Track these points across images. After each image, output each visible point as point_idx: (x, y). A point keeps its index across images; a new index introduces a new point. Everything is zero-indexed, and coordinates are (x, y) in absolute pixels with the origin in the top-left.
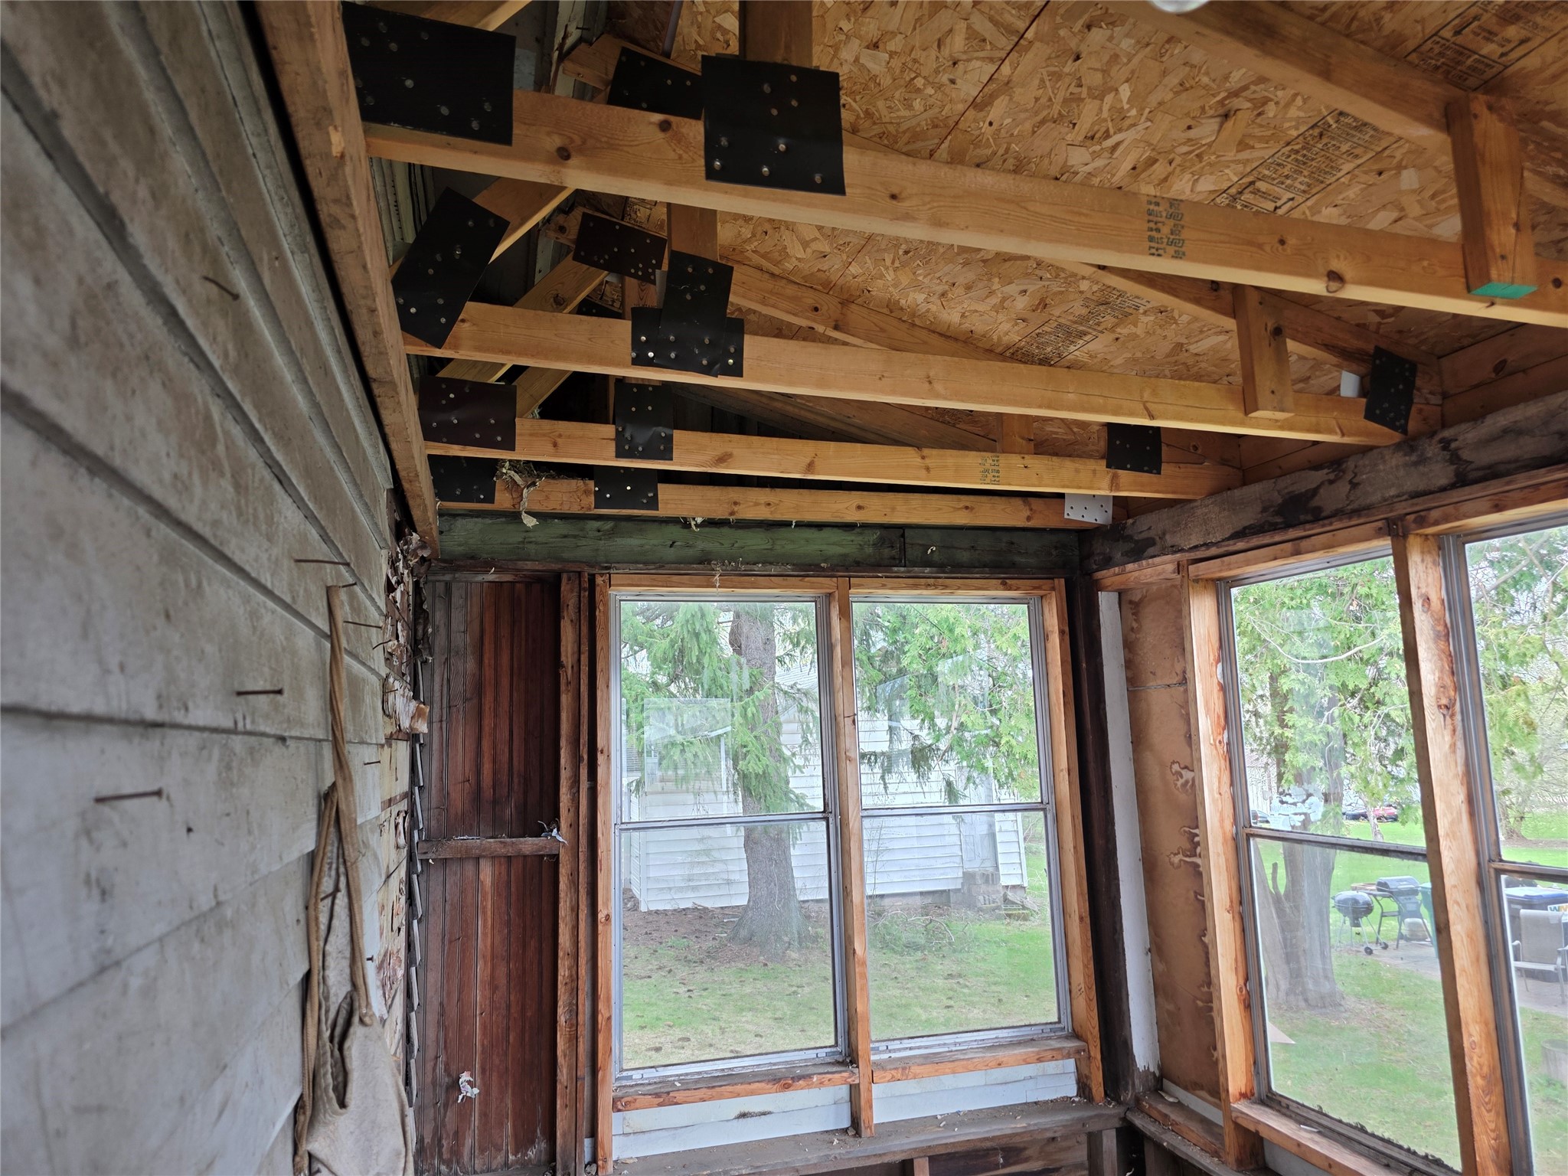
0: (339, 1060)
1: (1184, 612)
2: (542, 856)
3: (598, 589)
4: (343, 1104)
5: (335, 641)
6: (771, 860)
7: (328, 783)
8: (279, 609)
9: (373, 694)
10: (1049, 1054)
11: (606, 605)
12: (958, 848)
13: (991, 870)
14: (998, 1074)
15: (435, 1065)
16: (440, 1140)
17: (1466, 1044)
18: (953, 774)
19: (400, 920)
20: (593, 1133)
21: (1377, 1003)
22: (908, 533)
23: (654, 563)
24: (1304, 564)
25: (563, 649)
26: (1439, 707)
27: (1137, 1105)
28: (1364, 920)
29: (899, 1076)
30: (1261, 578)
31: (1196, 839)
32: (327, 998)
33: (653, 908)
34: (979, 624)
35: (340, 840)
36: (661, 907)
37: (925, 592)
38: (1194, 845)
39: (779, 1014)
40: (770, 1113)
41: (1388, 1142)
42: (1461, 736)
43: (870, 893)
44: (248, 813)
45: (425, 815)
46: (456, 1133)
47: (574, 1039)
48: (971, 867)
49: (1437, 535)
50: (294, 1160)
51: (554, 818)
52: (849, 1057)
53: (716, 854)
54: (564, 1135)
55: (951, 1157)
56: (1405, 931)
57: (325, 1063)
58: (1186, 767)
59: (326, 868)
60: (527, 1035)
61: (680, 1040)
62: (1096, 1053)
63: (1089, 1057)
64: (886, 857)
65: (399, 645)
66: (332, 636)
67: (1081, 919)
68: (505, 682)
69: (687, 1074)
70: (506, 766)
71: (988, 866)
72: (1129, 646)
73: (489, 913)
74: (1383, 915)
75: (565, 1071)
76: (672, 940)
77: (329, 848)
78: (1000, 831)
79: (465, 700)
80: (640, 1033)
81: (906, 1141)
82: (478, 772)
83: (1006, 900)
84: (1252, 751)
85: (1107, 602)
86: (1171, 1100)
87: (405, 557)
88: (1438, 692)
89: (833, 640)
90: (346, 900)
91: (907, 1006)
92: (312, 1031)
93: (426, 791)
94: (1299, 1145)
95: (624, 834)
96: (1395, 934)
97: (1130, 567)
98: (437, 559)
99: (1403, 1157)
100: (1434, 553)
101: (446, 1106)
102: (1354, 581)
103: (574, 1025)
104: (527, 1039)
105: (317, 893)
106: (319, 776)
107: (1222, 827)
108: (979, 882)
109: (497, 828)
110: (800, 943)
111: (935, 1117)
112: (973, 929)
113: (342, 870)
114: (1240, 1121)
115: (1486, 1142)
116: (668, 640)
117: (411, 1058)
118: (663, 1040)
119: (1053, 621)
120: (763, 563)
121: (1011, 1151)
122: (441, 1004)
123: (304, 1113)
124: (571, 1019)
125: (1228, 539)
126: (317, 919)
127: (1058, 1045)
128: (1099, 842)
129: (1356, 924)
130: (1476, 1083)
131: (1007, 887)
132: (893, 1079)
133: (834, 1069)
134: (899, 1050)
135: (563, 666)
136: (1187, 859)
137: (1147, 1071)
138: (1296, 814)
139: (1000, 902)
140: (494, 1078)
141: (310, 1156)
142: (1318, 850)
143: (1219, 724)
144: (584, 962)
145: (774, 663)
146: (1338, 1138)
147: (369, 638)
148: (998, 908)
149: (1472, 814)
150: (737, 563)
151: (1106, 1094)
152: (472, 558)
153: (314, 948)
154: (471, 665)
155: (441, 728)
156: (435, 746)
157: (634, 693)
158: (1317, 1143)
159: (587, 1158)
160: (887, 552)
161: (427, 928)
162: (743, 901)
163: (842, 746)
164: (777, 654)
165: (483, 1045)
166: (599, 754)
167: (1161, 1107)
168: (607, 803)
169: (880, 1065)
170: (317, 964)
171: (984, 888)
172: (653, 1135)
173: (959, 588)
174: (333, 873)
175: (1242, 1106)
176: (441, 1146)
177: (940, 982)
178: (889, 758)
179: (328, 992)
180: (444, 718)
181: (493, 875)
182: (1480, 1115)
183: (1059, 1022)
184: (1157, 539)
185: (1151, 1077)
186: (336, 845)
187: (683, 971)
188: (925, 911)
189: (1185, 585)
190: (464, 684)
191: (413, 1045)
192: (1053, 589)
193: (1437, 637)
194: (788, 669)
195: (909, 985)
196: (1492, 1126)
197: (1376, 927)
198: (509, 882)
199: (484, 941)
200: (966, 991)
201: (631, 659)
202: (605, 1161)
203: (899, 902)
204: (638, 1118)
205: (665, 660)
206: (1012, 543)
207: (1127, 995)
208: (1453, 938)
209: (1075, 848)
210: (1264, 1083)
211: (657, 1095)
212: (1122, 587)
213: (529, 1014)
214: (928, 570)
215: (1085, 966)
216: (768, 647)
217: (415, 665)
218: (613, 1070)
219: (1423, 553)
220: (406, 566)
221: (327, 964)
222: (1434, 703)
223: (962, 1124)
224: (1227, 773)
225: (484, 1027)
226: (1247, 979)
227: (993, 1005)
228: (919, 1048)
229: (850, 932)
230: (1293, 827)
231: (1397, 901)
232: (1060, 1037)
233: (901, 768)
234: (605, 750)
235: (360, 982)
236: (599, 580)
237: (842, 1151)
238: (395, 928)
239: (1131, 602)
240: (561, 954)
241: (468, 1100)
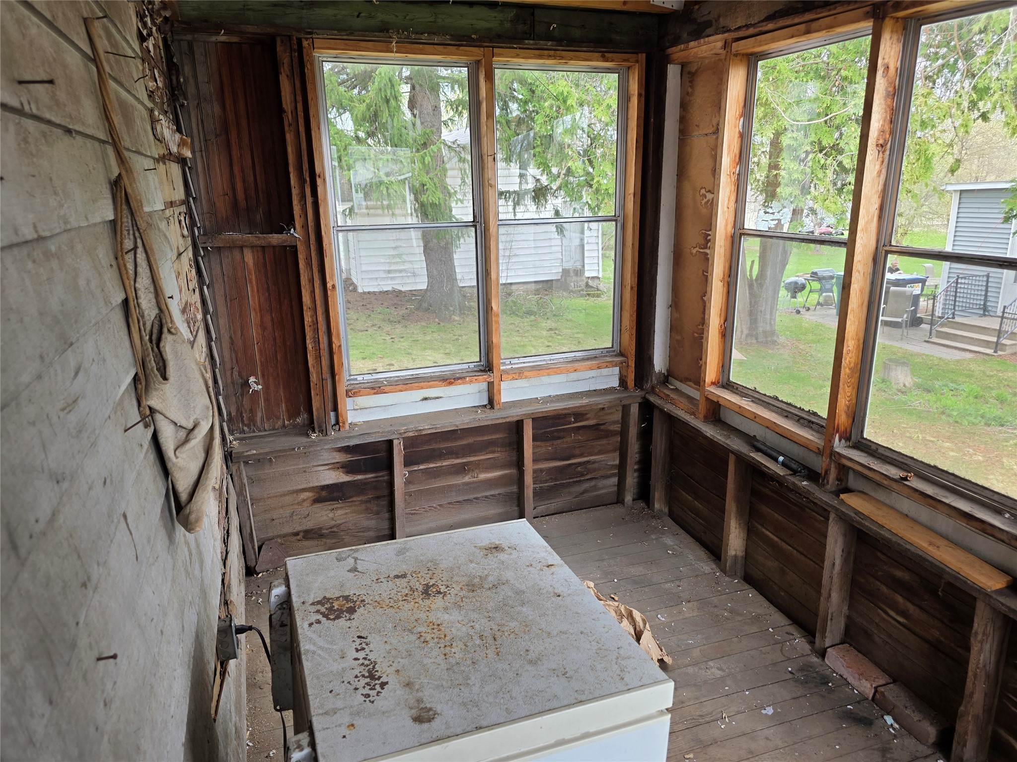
0: (158, 354)
1: (725, 80)
2: (285, 247)
3: (305, 51)
4: (165, 378)
5: (99, 64)
6: (441, 261)
7: (116, 174)
8: (44, 26)
9: (142, 119)
10: (605, 365)
11: (312, 64)
12: (560, 254)
13: (580, 267)
14: (574, 376)
15: (232, 372)
16: (241, 414)
17: (845, 351)
18: (560, 205)
19: (194, 284)
20: (335, 409)
21: (796, 340)
22: (537, 12)
23: (346, 30)
24: (811, 41)
25: (283, 99)
26: (877, 145)
27: (653, 390)
28: (799, 295)
29: (517, 377)
30: (780, 53)
31: (709, 238)
32: (143, 317)
33: (366, 290)
34: (584, 97)
35: (132, 214)
36: (372, 290)
37: (547, 62)
38: (707, 241)
39: (447, 351)
40: (441, 397)
41: (790, 404)
42: (886, 165)
43: (504, 282)
44: (51, 179)
45: (200, 218)
46: (251, 410)
47: (319, 357)
48: (567, 265)
49: (905, 18)
50: (139, 409)
51: (291, 222)
52: (487, 367)
53: (405, 257)
54: (317, 410)
55: (545, 418)
56: (821, 300)
57: (149, 355)
58: (709, 191)
59: (125, 233)
60: (288, 356)
61: (387, 365)
62: (632, 364)
63: (628, 366)
64: (514, 260)
65: (158, 87)
66: (95, 59)
67: (632, 288)
68: (244, 123)
69: (391, 377)
70: (253, 185)
71: (578, 265)
72: (684, 106)
73: (254, 283)
74: (811, 291)
75: (314, 375)
76: (380, 309)
77: (125, 220)
78: (588, 243)
79: (217, 136)
80: (363, 361)
81: (520, 410)
82: (234, 189)
83: (587, 285)
84: (752, 189)
85: (673, 72)
86: (672, 387)
87: (151, 16)
88: (879, 135)
89: (481, 98)
90: (144, 255)
91: (524, 346)
92: (136, 336)
93: (198, 201)
94: (740, 407)
95: (340, 234)
96: (815, 302)
97: (692, 44)
98: (178, 21)
99: (796, 412)
100: (900, 32)
101: (242, 395)
102: (840, 66)
103: (318, 350)
104: (289, 358)
105: (122, 249)
106: (107, 168)
107: (726, 229)
108: (572, 274)
109: (252, 227)
110: (460, 310)
111: (537, 398)
112: (566, 302)
113: (137, 234)
114: (709, 397)
115: (843, 402)
116: (365, 104)
117: (216, 368)
118: (377, 365)
119: (634, 87)
120: (428, 34)
121: (579, 415)
122: (231, 338)
123: (141, 383)
124: (315, 346)
125: (762, 21)
126: (125, 266)
127: (611, 360)
128: (648, 240)
129: (794, 297)
130: (845, 371)
131: (589, 278)
132: (513, 379)
133: (479, 374)
134: (517, 363)
135: (285, 112)
136: (701, 250)
137: (660, 373)
138: (772, 220)
139: (583, 287)
140: (271, 380)
141: (150, 408)
142: (781, 242)
143: (735, 160)
144: (321, 313)
145: (440, 125)
146: (762, 403)
147: (130, 73)
148: (582, 290)
149: (880, 217)
150: (409, 32)
151: (635, 385)
152: (206, 21)
153: (127, 283)
154: (217, 109)
155: (202, 156)
156: (200, 169)
157: (343, 144)
158: (750, 406)
159: (333, 421)
160: (521, 28)
161: (214, 292)
162: (424, 287)
163: (486, 176)
164: (443, 119)
165: (261, 361)
166: (317, 178)
167: (666, 391)
168: (326, 212)
169: (506, 372)
170: (132, 295)
171: (574, 278)
172: (372, 409)
173: (571, 59)
174: (132, 237)
175: (712, 389)
176: (242, 417)
177: (545, 333)
178: (518, 195)
179: (143, 313)
180: (203, 149)
181: (254, 259)
182: (844, 389)
183: (612, 347)
184: (714, 21)
185: (662, 376)
186: (130, 218)
187: (388, 328)
188: (537, 292)
189: (728, 59)
190: (214, 123)
191: (216, 361)
192: (637, 61)
193: (887, 95)
194: (451, 131)
195: (526, 335)
196: (849, 394)
197: (805, 299)
198: (265, 264)
199: (253, 300)
200: (559, 337)
201: (338, 119)
202: (344, 423)
203: (522, 287)
204: (363, 401)
205: (364, 119)
206: (611, 24)
207: (654, 331)
208: (851, 292)
209: (633, 244)
210: (726, 376)
211: (373, 388)
212: (685, 61)
213: (288, 344)
214: (550, 43)
215: (631, 316)
216: (436, 113)
217: (175, 108)
218: (345, 375)
219: (892, 32)
220: (154, 23)
221: (138, 295)
222: (875, 143)
223: (552, 401)
224: (735, 194)
225: (260, 351)
226: (725, 320)
227: (575, 345)
228: (529, 362)
229: (489, 297)
230: (769, 228)
231: (821, 283)
232: (611, 356)
233: (526, 202)
234: (322, 175)
235: (164, 307)
236: (305, 43)
237: (483, 416)
238: (191, 288)
239: (689, 73)
240: (305, 308)
241: (255, 391)
